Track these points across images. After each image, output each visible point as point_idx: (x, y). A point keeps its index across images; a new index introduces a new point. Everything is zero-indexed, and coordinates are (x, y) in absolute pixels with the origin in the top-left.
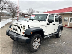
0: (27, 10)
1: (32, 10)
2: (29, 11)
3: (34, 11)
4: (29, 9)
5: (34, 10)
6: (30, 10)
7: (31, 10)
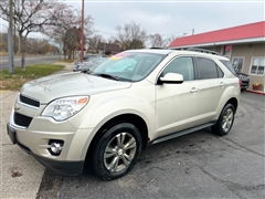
0: (119, 28)
1: (136, 28)
2: (123, 32)
3: (143, 33)
4: (123, 27)
5: (141, 30)
6: (126, 29)
7: (130, 31)
